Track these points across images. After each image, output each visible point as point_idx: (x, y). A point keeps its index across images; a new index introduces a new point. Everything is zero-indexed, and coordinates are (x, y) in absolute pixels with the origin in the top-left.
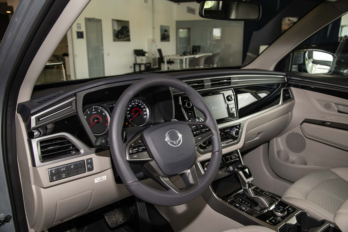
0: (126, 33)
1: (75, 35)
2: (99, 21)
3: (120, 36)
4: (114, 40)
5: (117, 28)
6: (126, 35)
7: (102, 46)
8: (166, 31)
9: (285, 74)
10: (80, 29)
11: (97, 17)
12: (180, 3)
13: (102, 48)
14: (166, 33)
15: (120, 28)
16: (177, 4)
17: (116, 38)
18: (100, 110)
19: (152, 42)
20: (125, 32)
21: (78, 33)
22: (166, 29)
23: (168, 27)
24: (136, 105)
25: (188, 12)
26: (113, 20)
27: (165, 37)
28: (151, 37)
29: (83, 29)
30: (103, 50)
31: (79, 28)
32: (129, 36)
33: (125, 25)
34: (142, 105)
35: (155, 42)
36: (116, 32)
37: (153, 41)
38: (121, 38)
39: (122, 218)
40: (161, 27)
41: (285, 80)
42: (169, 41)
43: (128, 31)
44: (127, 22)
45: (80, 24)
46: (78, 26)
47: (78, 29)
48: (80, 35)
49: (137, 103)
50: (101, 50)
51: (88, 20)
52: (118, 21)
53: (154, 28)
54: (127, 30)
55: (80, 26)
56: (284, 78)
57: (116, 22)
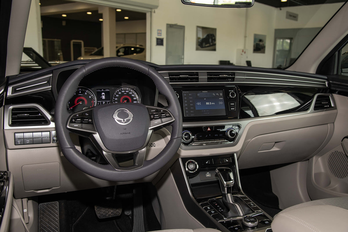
0: (212, 42)
1: (154, 42)
2: (182, 28)
3: (204, 44)
4: (197, 49)
5: (201, 36)
6: (211, 44)
7: (183, 54)
8: (261, 41)
9: (326, 78)
10: (161, 36)
11: (180, 23)
12: (282, 8)
13: (183, 57)
14: (261, 43)
15: (205, 36)
16: (279, 9)
17: (199, 47)
18: (87, 93)
19: (242, 53)
20: (210, 40)
21: (157, 39)
22: (261, 38)
23: (265, 36)
24: (126, 93)
25: (287, 18)
26: (198, 27)
27: (259, 48)
28: (241, 47)
29: (164, 36)
30: (183, 58)
31: (160, 34)
32: (215, 45)
33: (211, 33)
34: (133, 94)
35: (245, 53)
36: (200, 40)
37: (243, 51)
38: (205, 47)
39: (111, 211)
40: (255, 36)
41: (325, 85)
42: (264, 52)
43: (214, 40)
44: (214, 30)
45: (161, 30)
46: (158, 32)
47: (158, 35)
48: (160, 42)
49: (127, 91)
50: (182, 58)
51: (170, 26)
52: (203, 28)
53: (245, 37)
54: (214, 38)
55: (160, 32)
56: (325, 82)
57: (201, 30)
